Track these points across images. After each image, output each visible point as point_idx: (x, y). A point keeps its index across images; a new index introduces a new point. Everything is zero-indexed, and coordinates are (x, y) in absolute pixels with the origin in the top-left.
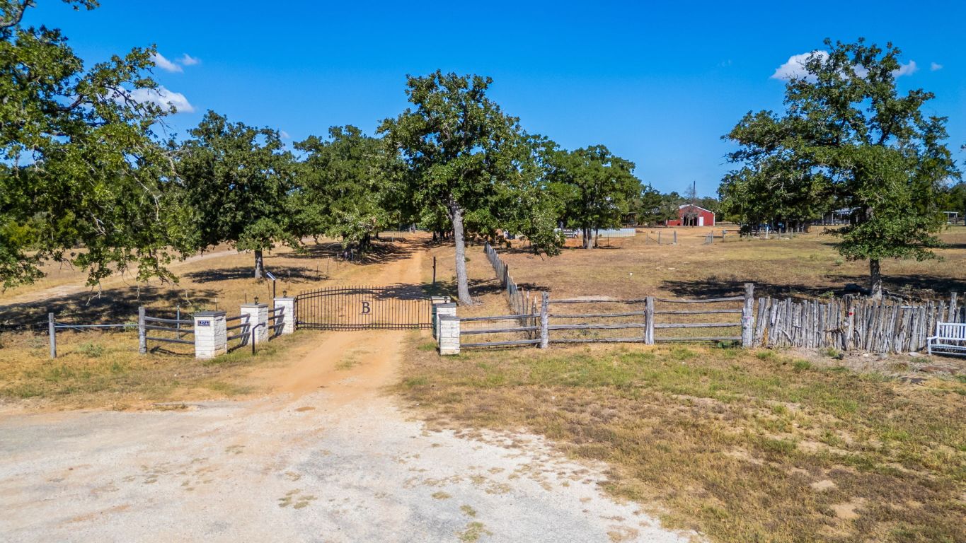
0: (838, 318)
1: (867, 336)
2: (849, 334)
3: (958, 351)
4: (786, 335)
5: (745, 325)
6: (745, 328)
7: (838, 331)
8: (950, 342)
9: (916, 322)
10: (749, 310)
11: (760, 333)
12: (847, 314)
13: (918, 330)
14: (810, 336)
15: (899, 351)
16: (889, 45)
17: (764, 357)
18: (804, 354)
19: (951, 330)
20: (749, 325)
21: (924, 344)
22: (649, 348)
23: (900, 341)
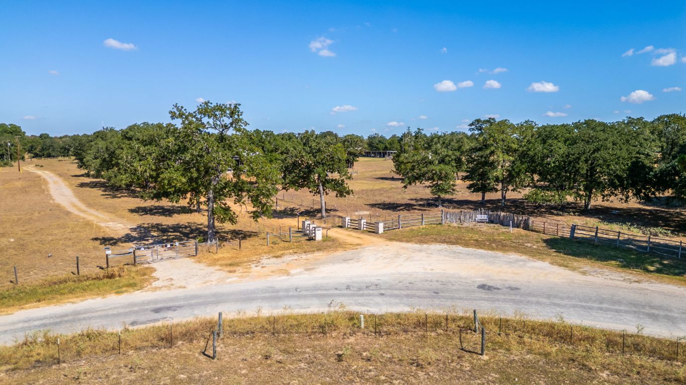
0: (459, 214)
1: (465, 219)
2: (462, 219)
3: (480, 221)
4: (450, 220)
7: (460, 217)
8: (479, 219)
9: (473, 214)
10: (443, 215)
11: (445, 220)
13: (473, 217)
14: (454, 220)
15: (470, 222)
17: (449, 226)
18: (455, 224)
19: (479, 217)
20: (443, 219)
21: (475, 220)
22: (424, 226)
23: (470, 220)
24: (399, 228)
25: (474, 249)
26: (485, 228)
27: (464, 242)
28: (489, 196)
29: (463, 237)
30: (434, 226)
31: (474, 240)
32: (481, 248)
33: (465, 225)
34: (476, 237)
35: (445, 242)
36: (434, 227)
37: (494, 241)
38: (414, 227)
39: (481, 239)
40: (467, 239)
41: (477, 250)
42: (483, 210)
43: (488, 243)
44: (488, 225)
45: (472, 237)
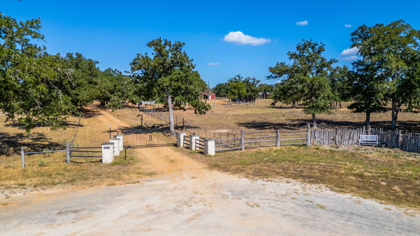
0: (334, 135)
1: (342, 140)
2: (337, 140)
3: (366, 144)
4: (319, 141)
5: (308, 138)
6: (308, 139)
7: (334, 139)
8: (363, 141)
9: (354, 135)
10: (309, 133)
11: (312, 140)
12: (336, 133)
13: (355, 138)
14: (326, 141)
15: (350, 145)
16: (321, 43)
17: (317, 149)
18: (326, 147)
19: (364, 137)
20: (309, 138)
21: (358, 141)
22: (279, 148)
23: (350, 141)
24: (241, 149)
25: (355, 198)
26: (374, 154)
27: (335, 177)
28: (375, 117)
29: (336, 167)
30: (294, 147)
31: (354, 175)
32: (372, 196)
33: (342, 148)
34: (359, 169)
35: (301, 176)
36: (293, 150)
37: (396, 180)
38: (263, 149)
39: (370, 174)
40: (343, 172)
41: (361, 199)
42: (370, 129)
43: (384, 183)
44: (379, 149)
45: (351, 169)
